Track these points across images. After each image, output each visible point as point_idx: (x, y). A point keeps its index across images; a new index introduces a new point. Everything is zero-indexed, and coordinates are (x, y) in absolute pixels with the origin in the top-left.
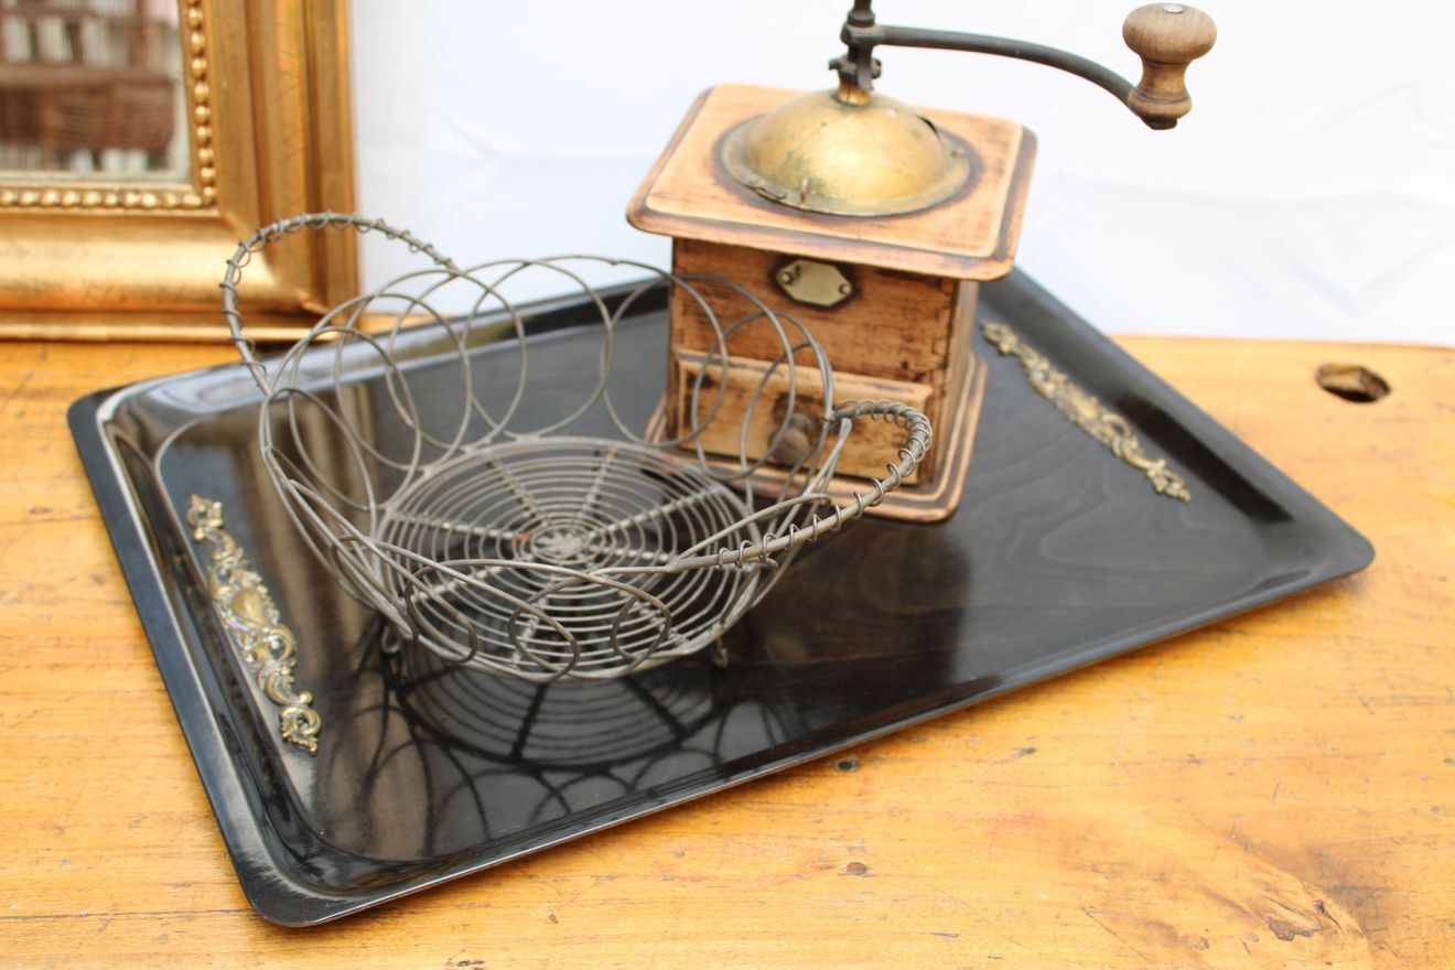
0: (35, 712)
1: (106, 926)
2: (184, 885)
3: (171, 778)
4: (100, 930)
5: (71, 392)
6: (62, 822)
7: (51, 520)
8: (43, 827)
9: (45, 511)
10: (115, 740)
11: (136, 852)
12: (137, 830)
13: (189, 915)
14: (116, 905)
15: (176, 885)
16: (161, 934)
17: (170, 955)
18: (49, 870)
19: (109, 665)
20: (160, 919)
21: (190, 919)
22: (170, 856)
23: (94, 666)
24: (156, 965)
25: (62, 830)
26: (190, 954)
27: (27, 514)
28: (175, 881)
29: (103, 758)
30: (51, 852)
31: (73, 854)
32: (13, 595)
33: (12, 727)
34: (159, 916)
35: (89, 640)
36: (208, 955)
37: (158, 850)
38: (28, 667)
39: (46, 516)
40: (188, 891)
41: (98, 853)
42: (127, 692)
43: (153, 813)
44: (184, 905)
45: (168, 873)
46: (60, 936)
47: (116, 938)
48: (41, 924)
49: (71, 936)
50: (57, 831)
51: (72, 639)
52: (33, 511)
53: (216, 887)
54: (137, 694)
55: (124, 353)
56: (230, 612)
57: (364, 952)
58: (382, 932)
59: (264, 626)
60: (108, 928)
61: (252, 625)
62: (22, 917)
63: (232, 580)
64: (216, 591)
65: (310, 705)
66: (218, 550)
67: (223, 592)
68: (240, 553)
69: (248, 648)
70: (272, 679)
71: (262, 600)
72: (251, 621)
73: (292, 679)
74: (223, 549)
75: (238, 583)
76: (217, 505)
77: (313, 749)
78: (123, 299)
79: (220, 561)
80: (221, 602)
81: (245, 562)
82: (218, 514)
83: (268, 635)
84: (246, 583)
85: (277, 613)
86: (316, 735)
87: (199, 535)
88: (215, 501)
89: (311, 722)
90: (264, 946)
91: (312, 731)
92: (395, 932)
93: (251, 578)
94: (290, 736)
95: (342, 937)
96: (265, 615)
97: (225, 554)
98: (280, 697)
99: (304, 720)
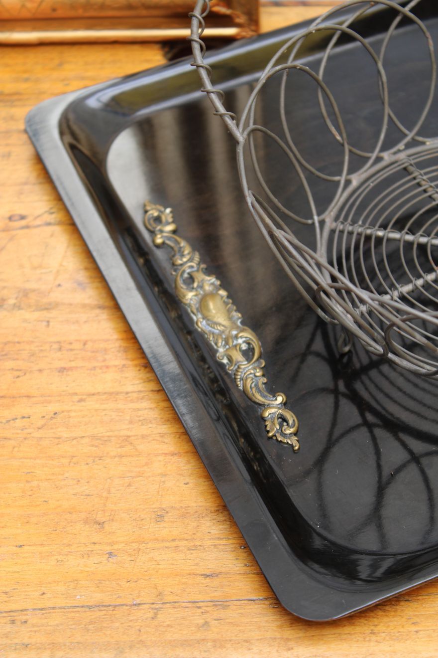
0: (55, 414)
1: (156, 614)
2: (212, 576)
3: (182, 475)
4: (153, 618)
5: (15, 97)
6: (100, 517)
7: (28, 227)
8: (86, 521)
9: (23, 218)
10: (127, 439)
11: (168, 544)
12: (163, 524)
13: (222, 604)
14: (160, 594)
15: (206, 576)
16: (202, 621)
17: (214, 641)
18: (99, 563)
19: (106, 367)
20: (199, 607)
21: (225, 607)
22: (195, 548)
23: (94, 368)
24: (205, 651)
25: (101, 524)
26: (230, 640)
27: (7, 221)
28: (204, 572)
29: (121, 456)
30: (97, 546)
31: (115, 547)
32: (12, 301)
33: (39, 428)
34: (198, 605)
35: (85, 343)
36: (246, 641)
37: (184, 543)
38: (40, 371)
39: (23, 223)
40: (216, 582)
41: (135, 546)
42: (127, 393)
43: (172, 507)
44: (216, 594)
45: (197, 564)
46: (122, 624)
47: (168, 626)
48: (104, 612)
49: (130, 624)
50: (98, 527)
51: (71, 343)
52: (10, 218)
53: (238, 577)
54: (135, 395)
55: (53, 54)
56: (200, 316)
57: (374, 638)
58: (385, 619)
59: (232, 329)
60: (159, 616)
61: (221, 328)
62: (87, 606)
63: (195, 285)
64: (184, 296)
65: (284, 404)
66: (178, 256)
67: (190, 297)
68: (197, 258)
69: (221, 350)
70: (249, 382)
71: (226, 304)
72: (220, 324)
73: (265, 380)
74: (183, 256)
75: (201, 287)
76: (168, 210)
77: (296, 448)
78: (54, 10)
79: (181, 265)
80: (190, 305)
81: (203, 266)
82: (170, 220)
83: (236, 337)
84: (208, 288)
85: (240, 315)
86: (295, 434)
87: (159, 240)
88: (166, 208)
89: (291, 422)
90: (289, 633)
91: (292, 430)
92: (396, 619)
93: (210, 282)
94: (274, 435)
95: (353, 624)
96: (230, 318)
97: (185, 260)
98: (259, 398)
99: (284, 419)
